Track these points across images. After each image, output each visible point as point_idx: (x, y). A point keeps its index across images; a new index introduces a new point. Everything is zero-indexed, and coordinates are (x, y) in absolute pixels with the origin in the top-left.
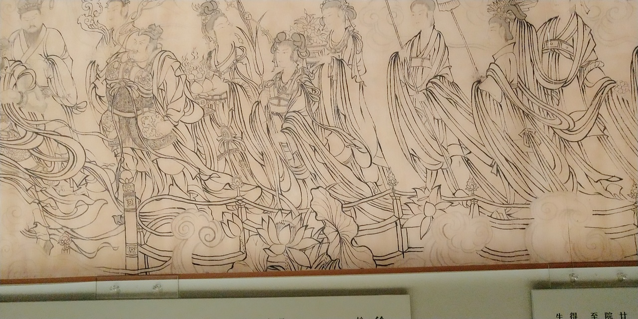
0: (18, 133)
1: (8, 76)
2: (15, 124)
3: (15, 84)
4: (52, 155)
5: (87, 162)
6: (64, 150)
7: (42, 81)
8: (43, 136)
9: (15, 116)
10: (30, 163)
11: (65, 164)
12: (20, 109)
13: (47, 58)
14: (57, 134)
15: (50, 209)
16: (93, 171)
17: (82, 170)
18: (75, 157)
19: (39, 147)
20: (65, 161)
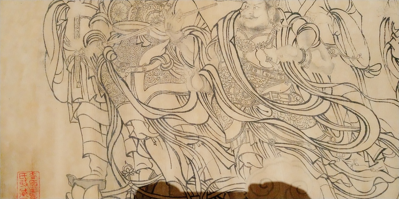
0: (301, 97)
1: (285, 30)
2: (298, 86)
3: (295, 40)
4: (340, 124)
5: (382, 133)
6: (354, 118)
7: (327, 37)
8: (330, 101)
9: (297, 77)
10: (316, 132)
11: (356, 134)
12: (302, 68)
13: (330, 11)
14: (346, 100)
15: (341, 186)
16: (390, 144)
17: (377, 142)
18: (368, 127)
19: (325, 114)
20: (355, 131)
